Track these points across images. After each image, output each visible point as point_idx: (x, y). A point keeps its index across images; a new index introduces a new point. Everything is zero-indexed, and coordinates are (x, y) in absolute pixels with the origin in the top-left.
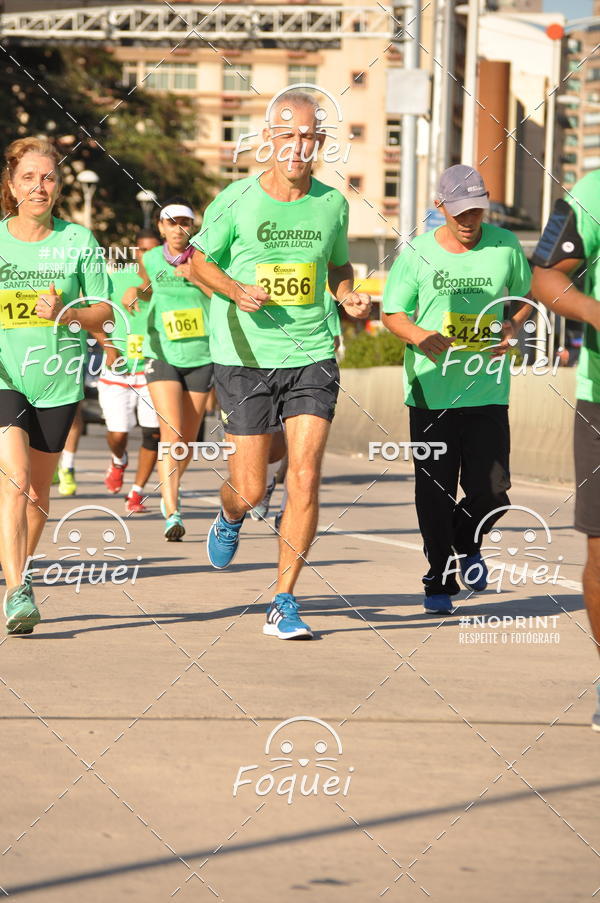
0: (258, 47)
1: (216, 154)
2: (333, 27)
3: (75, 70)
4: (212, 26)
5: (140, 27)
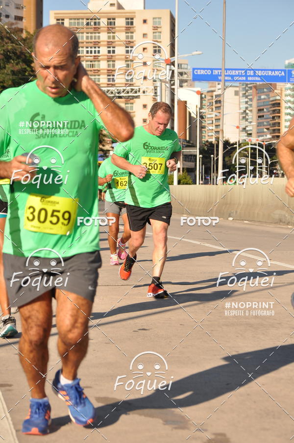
0: (117, 98)
2: (138, 92)
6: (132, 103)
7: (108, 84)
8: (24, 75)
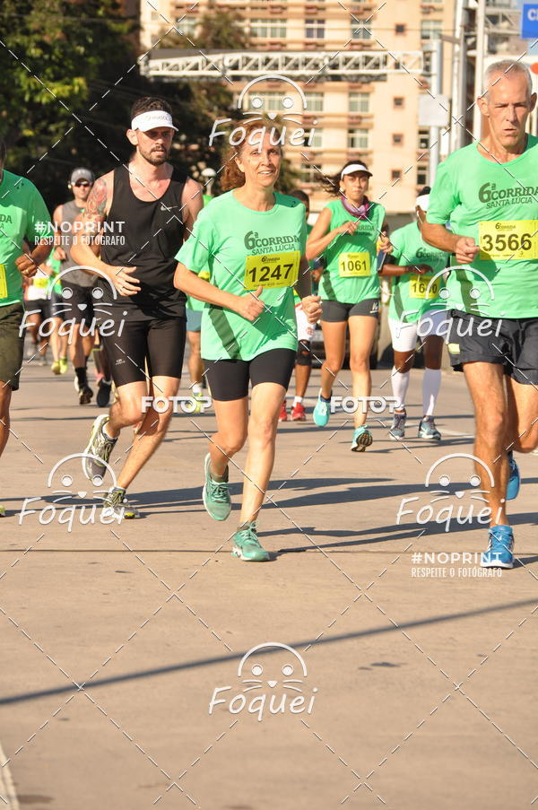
0: (328, 81)
1: (298, 156)
2: (381, 66)
3: (200, 98)
4: (296, 66)
5: (246, 68)
6: (367, 94)
7: (307, 44)
8: (94, 16)
